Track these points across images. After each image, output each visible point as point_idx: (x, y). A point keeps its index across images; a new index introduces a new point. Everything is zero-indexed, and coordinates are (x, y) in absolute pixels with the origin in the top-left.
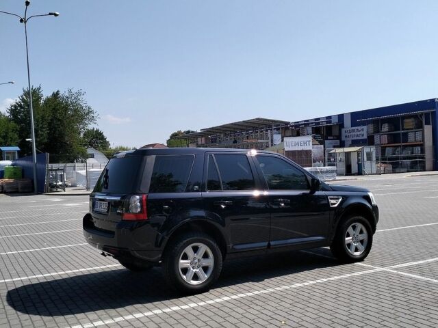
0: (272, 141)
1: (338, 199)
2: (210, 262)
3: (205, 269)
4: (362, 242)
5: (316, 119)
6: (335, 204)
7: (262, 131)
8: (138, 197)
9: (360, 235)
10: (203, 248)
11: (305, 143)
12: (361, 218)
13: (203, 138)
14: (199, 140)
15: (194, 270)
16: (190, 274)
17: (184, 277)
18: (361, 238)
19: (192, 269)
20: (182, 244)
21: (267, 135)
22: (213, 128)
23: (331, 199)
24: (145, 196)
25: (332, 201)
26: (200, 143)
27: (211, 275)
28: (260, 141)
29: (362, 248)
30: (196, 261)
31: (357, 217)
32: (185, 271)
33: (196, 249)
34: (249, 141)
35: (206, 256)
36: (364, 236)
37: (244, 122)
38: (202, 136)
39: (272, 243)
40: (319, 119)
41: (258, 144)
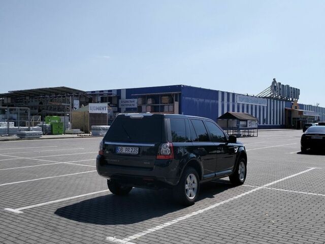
0: (72, 105)
2: (195, 186)
3: (194, 190)
4: (243, 173)
5: (101, 91)
6: (236, 151)
9: (243, 169)
11: (103, 109)
13: (10, 98)
16: (189, 193)
17: (187, 195)
19: (189, 190)
21: (69, 100)
23: (235, 148)
24: (171, 144)
27: (196, 193)
30: (191, 185)
31: (242, 159)
33: (191, 178)
34: (53, 104)
35: (194, 182)
41: (61, 107)
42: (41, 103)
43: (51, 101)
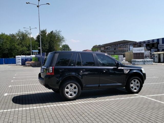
0: (129, 49)
1: (128, 70)
2: (76, 90)
3: (75, 92)
4: (138, 86)
5: (148, 41)
6: (126, 72)
7: (125, 45)
8: (51, 67)
9: (137, 84)
10: (74, 85)
11: (141, 50)
12: (137, 77)
13: (103, 48)
14: (102, 48)
15: (71, 93)
16: (69, 94)
17: (67, 95)
18: (137, 85)
19: (70, 92)
20: (66, 83)
21: (127, 46)
22: (107, 44)
23: (125, 70)
24: (54, 67)
25: (125, 71)
26: (102, 49)
27: (77, 95)
28: (124, 49)
29: (138, 89)
30: (72, 89)
31: (135, 77)
32: (67, 93)
33: (71, 86)
34: (120, 49)
35: (75, 88)
36: (139, 84)
37: (118, 41)
38: (103, 47)
39: (100, 85)
40: (149, 41)
41: (124, 50)
42: (115, 49)
43: (120, 48)
